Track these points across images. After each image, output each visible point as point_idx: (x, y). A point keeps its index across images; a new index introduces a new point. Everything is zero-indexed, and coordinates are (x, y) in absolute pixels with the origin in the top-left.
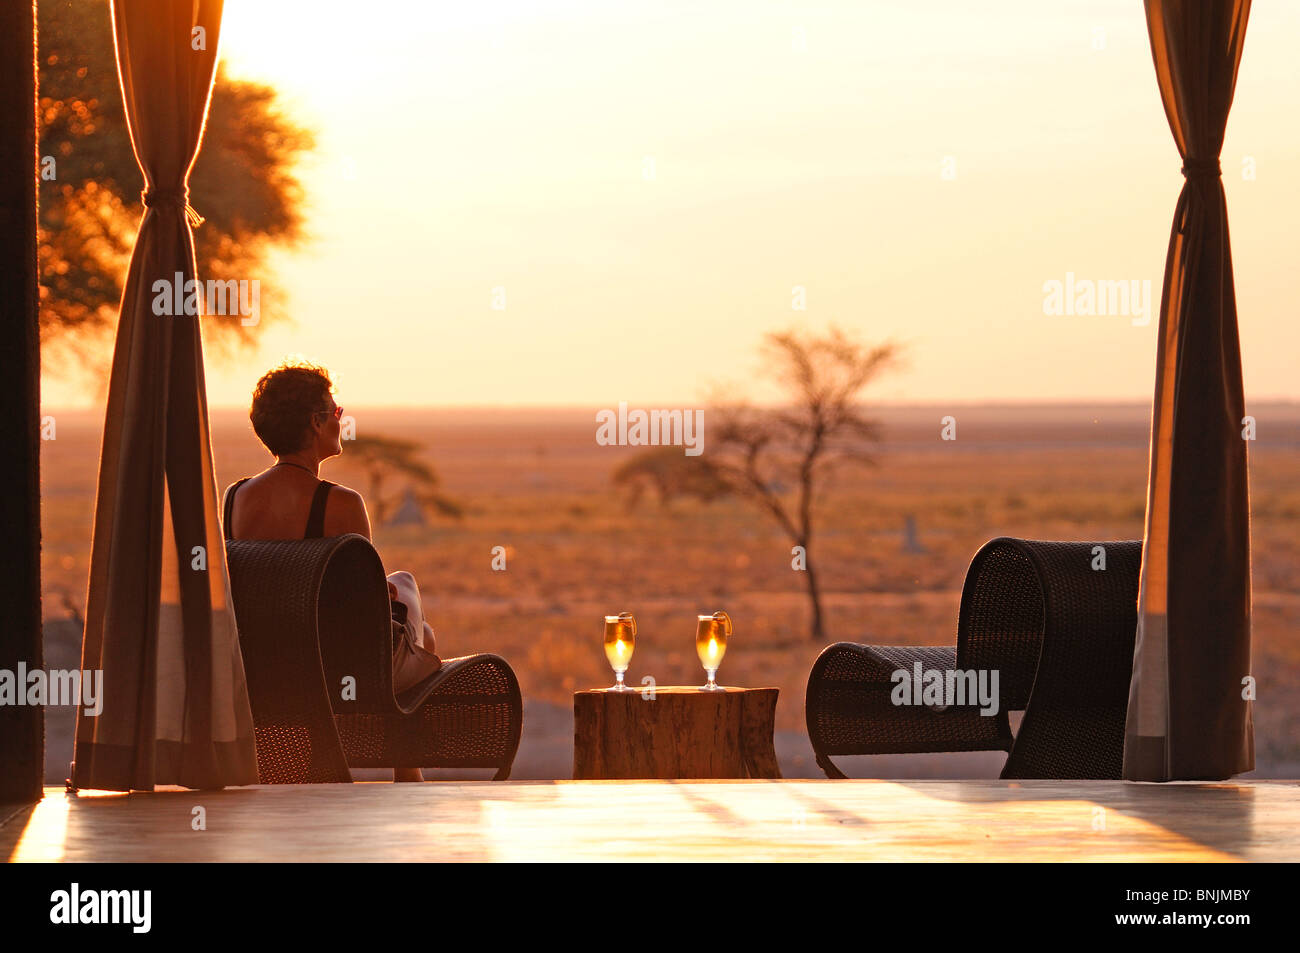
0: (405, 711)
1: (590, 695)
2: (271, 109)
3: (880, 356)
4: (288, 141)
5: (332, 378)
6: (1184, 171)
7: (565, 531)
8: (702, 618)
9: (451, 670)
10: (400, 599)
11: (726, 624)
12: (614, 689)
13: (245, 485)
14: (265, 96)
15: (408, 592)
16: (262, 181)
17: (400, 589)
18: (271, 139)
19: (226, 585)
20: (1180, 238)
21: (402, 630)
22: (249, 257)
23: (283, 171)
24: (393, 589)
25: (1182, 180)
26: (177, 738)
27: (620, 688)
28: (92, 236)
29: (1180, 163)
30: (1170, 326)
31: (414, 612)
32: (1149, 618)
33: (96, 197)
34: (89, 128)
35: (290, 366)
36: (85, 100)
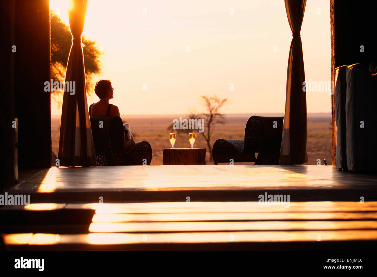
0: (127, 153)
1: (167, 150)
2: (94, 46)
3: (224, 100)
4: (99, 53)
5: (111, 82)
6: (293, 35)
7: (157, 140)
8: (190, 134)
9: (137, 144)
10: (126, 129)
11: (195, 135)
12: (171, 149)
13: (93, 105)
14: (93, 43)
15: (128, 128)
16: (93, 62)
17: (126, 127)
18: (95, 53)
19: (90, 124)
20: (292, 49)
21: (127, 136)
22: (90, 78)
23: (98, 59)
24: (125, 127)
25: (292, 37)
26: (79, 156)
27: (173, 148)
28: (57, 74)
29: (292, 33)
30: (290, 68)
31: (129, 132)
32: (285, 130)
33: (57, 65)
34: (56, 50)
35: (103, 79)
36: (55, 44)
